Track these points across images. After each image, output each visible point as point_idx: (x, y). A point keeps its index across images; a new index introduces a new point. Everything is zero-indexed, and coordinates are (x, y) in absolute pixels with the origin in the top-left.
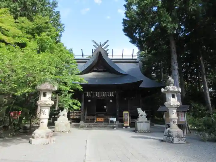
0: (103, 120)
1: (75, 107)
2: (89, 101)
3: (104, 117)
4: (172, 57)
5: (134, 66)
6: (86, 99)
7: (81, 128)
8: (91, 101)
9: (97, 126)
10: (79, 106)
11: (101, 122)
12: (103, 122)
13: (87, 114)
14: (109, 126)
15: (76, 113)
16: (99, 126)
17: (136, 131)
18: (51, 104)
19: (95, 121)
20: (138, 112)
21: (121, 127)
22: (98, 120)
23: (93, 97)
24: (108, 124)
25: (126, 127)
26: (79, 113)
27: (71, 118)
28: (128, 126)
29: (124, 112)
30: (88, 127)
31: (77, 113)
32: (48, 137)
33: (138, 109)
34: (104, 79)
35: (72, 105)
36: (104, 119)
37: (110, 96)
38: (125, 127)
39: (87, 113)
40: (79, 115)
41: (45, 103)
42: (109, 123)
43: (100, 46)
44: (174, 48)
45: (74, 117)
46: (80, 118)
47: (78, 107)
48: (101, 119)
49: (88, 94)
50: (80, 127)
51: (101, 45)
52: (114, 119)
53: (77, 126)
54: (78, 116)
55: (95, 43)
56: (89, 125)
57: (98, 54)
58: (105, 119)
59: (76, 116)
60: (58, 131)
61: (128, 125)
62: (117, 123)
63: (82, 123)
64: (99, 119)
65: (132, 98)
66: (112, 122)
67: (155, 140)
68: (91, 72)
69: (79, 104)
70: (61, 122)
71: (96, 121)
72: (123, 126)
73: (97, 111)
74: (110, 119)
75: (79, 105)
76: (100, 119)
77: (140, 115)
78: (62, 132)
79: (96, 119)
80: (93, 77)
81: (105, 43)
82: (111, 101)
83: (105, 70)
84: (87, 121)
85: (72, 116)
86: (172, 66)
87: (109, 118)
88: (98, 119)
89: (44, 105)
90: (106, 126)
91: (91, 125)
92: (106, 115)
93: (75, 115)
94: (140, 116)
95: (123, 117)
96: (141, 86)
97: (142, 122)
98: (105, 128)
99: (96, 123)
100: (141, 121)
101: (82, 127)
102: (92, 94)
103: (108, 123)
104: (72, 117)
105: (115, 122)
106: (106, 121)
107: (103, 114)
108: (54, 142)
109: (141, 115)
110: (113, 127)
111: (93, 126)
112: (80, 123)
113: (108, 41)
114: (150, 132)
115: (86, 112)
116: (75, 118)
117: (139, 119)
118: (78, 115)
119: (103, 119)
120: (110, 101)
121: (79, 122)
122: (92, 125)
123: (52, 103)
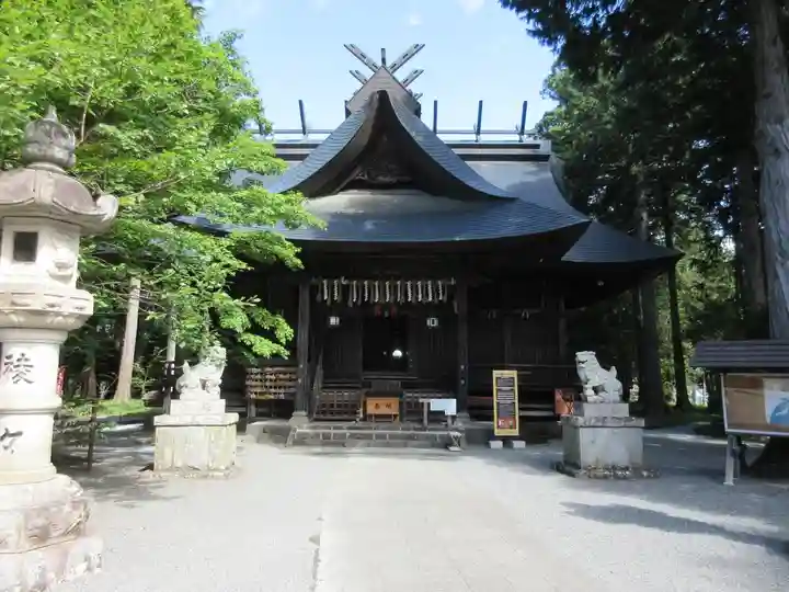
0: (394, 410)
1: (264, 347)
2: (334, 321)
3: (401, 396)
4: (765, 91)
5: (530, 173)
6: (320, 312)
7: (296, 443)
8: (340, 321)
9: (369, 437)
10: (283, 341)
11: (389, 416)
12: (395, 416)
13: (324, 383)
14: (427, 437)
15: (273, 377)
16: (379, 437)
17: (568, 468)
18: (68, 308)
19: (361, 410)
20: (582, 374)
21: (480, 440)
22: (371, 409)
23: (350, 304)
24: (417, 426)
25: (507, 441)
26: (288, 376)
27: (253, 396)
28: (515, 438)
29: (496, 373)
30: (326, 440)
31: (281, 376)
32: (41, 537)
33: (581, 356)
34: (404, 217)
35: (245, 337)
36: (401, 403)
37: (430, 299)
38: (501, 443)
39: (326, 377)
40: (290, 387)
41: (18, 300)
42: (426, 421)
43: (384, 68)
44: (774, 43)
45: (265, 393)
46: (292, 398)
47: (276, 346)
48: (388, 406)
49: (329, 291)
50: (290, 442)
51: (389, 64)
52: (449, 406)
53: (279, 437)
54: (282, 391)
55: (362, 57)
56: (333, 431)
57: (376, 105)
58: (405, 405)
59: (275, 388)
60: (173, 469)
61: (516, 432)
62: (459, 424)
63: (300, 423)
64: (377, 406)
65: (526, 313)
66: (438, 417)
67: (739, 544)
68: (342, 190)
69: (285, 331)
70: (188, 420)
71: (365, 411)
72: (489, 435)
73: (367, 366)
74: (429, 404)
75: (282, 335)
76: (382, 401)
77: (589, 386)
78: (195, 474)
79: (365, 403)
80: (351, 211)
81: (407, 57)
82: (432, 322)
83: (407, 178)
84: (322, 413)
85: (259, 390)
86: (763, 134)
87: (425, 401)
88: (373, 406)
89: (14, 319)
90: (411, 437)
91: (344, 429)
92: (408, 386)
93: (268, 384)
94: (589, 392)
95: (492, 395)
96: (573, 255)
97: (602, 423)
98: (405, 446)
99: (364, 419)
100: (597, 419)
101: (301, 441)
102: (345, 291)
103: (421, 421)
104: (256, 393)
105: (453, 417)
106: (413, 412)
107: (394, 380)
108: (89, 569)
109: (596, 390)
110: (447, 444)
111: (352, 436)
112: (292, 422)
113: (418, 48)
114: (645, 474)
115: (320, 371)
116: (272, 397)
117: (590, 411)
118: (285, 387)
119: (394, 402)
120: (429, 322)
121: (287, 416)
122: (348, 433)
123: (84, 303)
